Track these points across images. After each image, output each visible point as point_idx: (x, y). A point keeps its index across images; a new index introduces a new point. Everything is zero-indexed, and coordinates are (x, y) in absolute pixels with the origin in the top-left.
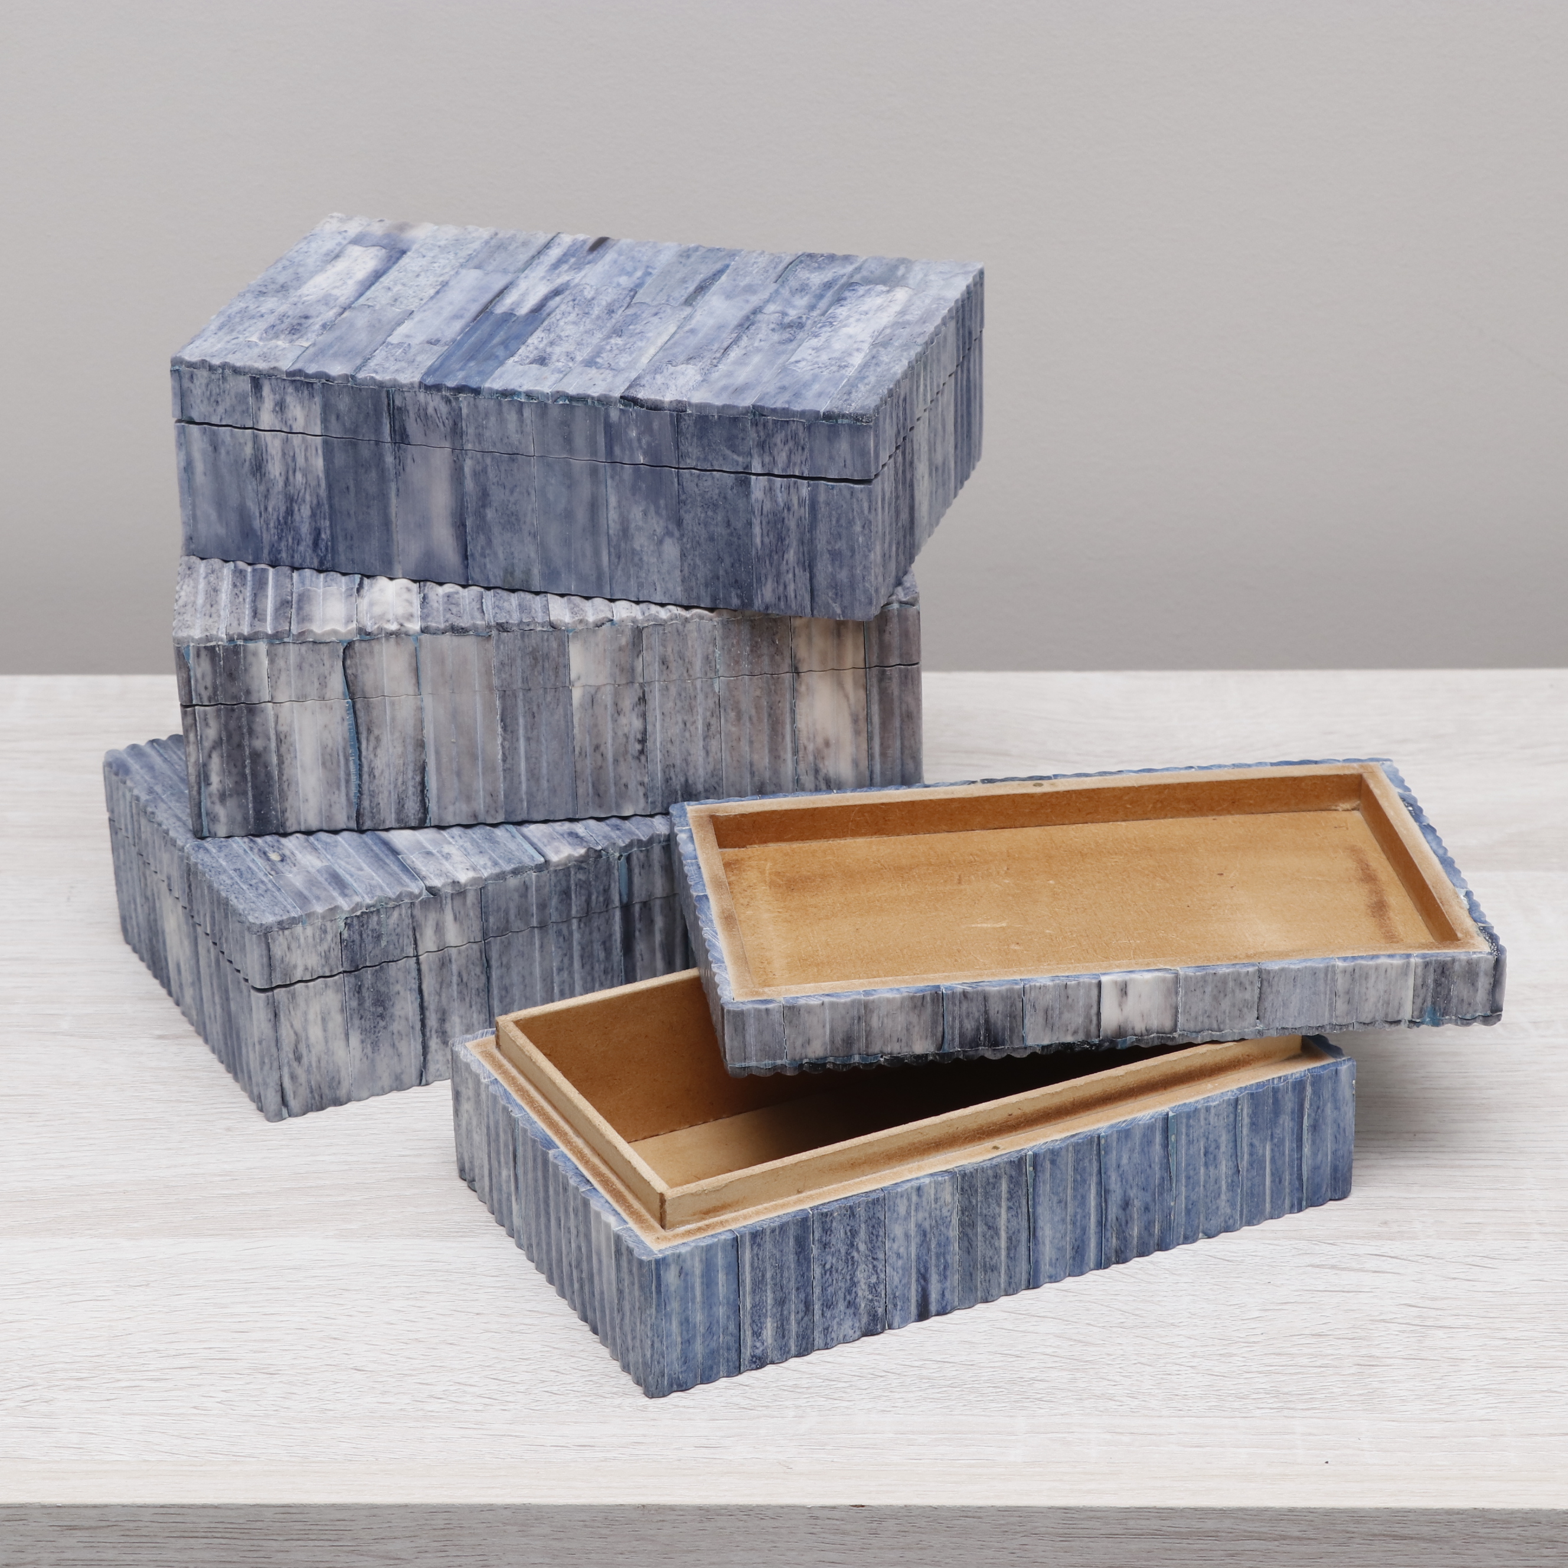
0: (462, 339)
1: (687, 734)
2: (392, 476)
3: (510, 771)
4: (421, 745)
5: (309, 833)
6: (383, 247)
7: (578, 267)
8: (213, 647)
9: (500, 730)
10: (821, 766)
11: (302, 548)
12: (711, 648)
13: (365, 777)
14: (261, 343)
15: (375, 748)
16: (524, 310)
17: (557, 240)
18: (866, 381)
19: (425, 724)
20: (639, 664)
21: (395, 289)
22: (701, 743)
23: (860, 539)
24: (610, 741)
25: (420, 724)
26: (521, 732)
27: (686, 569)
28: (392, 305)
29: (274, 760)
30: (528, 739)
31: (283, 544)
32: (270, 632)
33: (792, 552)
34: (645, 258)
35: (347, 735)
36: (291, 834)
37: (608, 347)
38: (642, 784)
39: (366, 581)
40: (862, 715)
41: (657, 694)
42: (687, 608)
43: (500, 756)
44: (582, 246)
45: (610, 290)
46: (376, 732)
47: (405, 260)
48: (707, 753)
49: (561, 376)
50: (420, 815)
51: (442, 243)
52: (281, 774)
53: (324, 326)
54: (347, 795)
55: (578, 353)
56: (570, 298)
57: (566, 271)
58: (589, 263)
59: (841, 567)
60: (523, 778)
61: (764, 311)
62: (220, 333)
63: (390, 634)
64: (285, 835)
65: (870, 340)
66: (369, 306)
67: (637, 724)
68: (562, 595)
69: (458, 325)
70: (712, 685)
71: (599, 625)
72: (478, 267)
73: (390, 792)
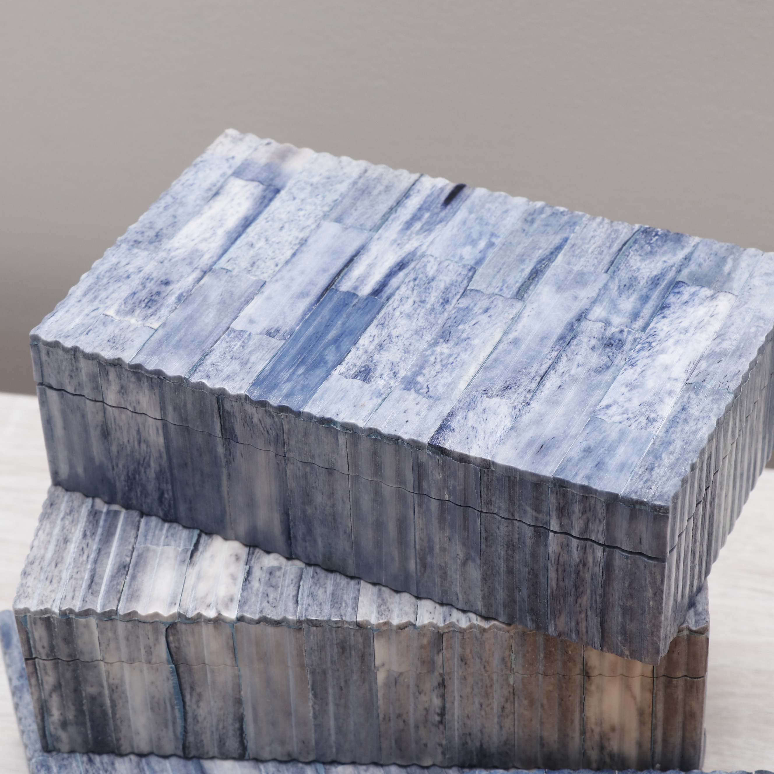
0: (300, 330)
1: (483, 713)
2: (223, 464)
3: (318, 727)
4: (239, 702)
5: (141, 755)
6: (261, 182)
7: (428, 228)
8: (49, 618)
9: (311, 696)
10: (606, 744)
11: (149, 501)
12: (507, 653)
13: (190, 720)
14: (117, 318)
15: (198, 701)
16: (365, 290)
17: (418, 186)
18: (671, 448)
19: (243, 687)
20: (439, 659)
21: (258, 246)
22: (496, 720)
23: (651, 604)
24: (411, 711)
25: (238, 687)
26: (331, 698)
27: (486, 589)
28: (249, 271)
29: (108, 702)
30: (337, 705)
31: (133, 494)
32: (99, 610)
33: (585, 598)
34: (492, 221)
35: (172, 691)
36: (126, 755)
37: (432, 359)
38: (440, 745)
39: (204, 537)
40: (648, 711)
41: (456, 681)
42: (487, 618)
43: (311, 715)
44: (439, 196)
45: (451, 267)
46: (198, 690)
47: (276, 203)
48: (501, 727)
49: (380, 400)
50: (239, 751)
51: (315, 180)
52: (114, 713)
53: (179, 299)
54: (174, 732)
55: (402, 365)
56: (412, 276)
57: (418, 233)
58: (441, 222)
59: (631, 620)
60: (333, 732)
61: (590, 316)
62: (85, 300)
63: (209, 621)
64: (121, 755)
65: (684, 377)
66: (228, 271)
67: (437, 702)
68: (374, 584)
69: (302, 305)
70: (507, 680)
71: (402, 628)
72: (338, 220)
73: (212, 732)
